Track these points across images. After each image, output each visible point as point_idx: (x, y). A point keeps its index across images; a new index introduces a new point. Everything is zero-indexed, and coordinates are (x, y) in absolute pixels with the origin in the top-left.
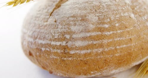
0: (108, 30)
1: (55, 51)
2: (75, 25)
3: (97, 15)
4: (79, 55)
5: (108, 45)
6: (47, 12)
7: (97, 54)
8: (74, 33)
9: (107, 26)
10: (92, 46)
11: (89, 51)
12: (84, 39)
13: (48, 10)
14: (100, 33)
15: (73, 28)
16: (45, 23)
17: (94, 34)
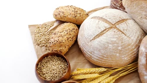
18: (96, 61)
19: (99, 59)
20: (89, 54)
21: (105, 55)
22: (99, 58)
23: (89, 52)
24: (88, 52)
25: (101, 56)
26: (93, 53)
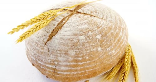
0: (81, 61)
1: (49, 70)
2: (61, 56)
3: (75, 50)
4: (63, 75)
5: (81, 70)
6: (43, 41)
7: (74, 75)
8: (60, 62)
9: (80, 59)
10: (71, 71)
11: (69, 73)
12: (66, 66)
13: (44, 39)
14: (76, 63)
15: (60, 59)
16: (42, 50)
17: (72, 64)
18: (67, 75)
19: (70, 68)
20: (51, 66)
21: (79, 57)
22: (70, 66)
23: (49, 64)
24: (47, 65)
25: (72, 62)
26: (56, 63)
